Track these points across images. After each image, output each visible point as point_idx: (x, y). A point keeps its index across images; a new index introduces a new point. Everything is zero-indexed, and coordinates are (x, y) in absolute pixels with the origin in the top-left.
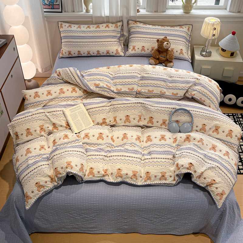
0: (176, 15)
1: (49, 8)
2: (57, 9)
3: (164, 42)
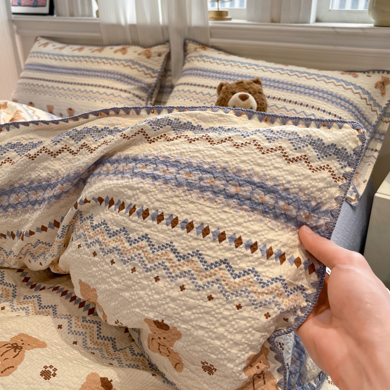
1: (30, 3)
2: (43, 6)
3: (233, 93)
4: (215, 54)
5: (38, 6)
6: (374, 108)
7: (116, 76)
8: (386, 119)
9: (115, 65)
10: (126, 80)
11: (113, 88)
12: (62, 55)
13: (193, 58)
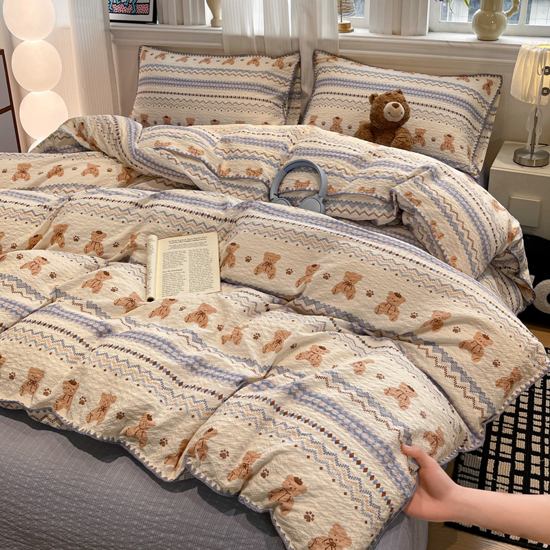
1: (125, 10)
2: (144, 14)
3: (386, 103)
4: (348, 64)
5: (138, 14)
6: (483, 105)
7: (256, 88)
8: (492, 112)
9: (253, 77)
10: (265, 90)
11: (256, 99)
12: (189, 68)
13: (328, 69)
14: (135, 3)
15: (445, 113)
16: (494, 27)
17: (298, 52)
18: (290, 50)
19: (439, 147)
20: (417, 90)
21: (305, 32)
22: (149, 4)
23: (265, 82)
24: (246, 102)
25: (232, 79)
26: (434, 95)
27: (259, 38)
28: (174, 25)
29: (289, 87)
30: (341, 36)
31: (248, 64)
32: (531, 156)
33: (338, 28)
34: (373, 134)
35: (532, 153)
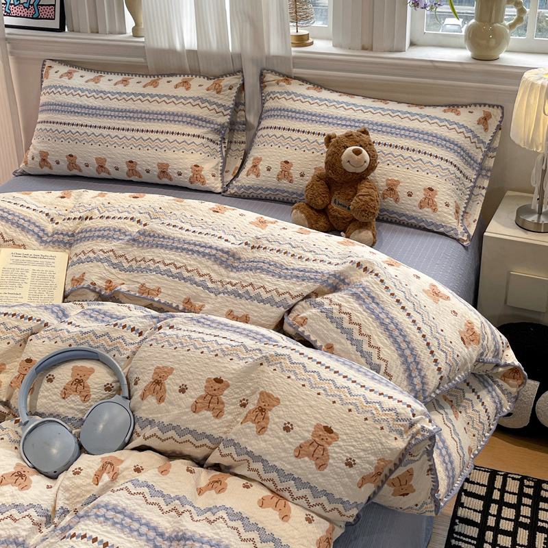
0: (437, 64)
1: (25, 14)
2: (49, 19)
4: (303, 89)
5: (41, 19)
6: (478, 145)
7: (185, 119)
8: (491, 154)
9: (181, 105)
10: (197, 122)
11: (183, 134)
12: (102, 92)
13: (278, 95)
14: (38, 5)
15: (426, 158)
16: (493, 43)
17: (241, 71)
18: (231, 68)
19: (417, 204)
20: (390, 127)
21: (249, 46)
22: (54, 5)
23: (197, 111)
24: (171, 138)
25: (154, 107)
26: (412, 134)
27: (191, 53)
28: (87, 33)
29: (229, 117)
30: (295, 51)
31: (176, 87)
32: (539, 218)
33: (291, 40)
34: (329, 187)
35: (540, 213)
